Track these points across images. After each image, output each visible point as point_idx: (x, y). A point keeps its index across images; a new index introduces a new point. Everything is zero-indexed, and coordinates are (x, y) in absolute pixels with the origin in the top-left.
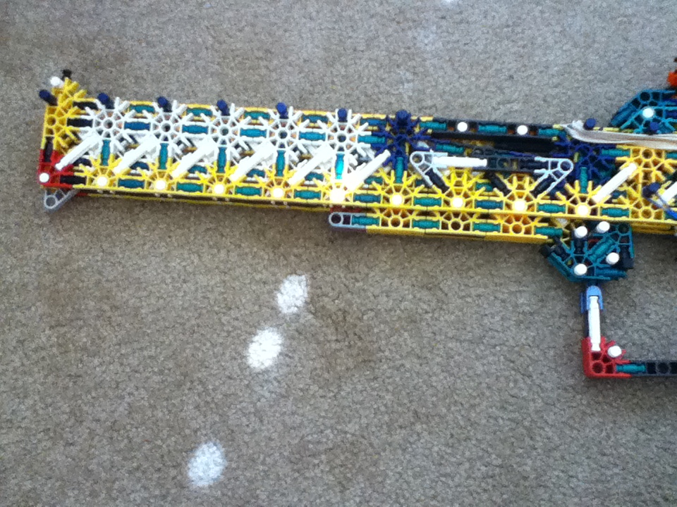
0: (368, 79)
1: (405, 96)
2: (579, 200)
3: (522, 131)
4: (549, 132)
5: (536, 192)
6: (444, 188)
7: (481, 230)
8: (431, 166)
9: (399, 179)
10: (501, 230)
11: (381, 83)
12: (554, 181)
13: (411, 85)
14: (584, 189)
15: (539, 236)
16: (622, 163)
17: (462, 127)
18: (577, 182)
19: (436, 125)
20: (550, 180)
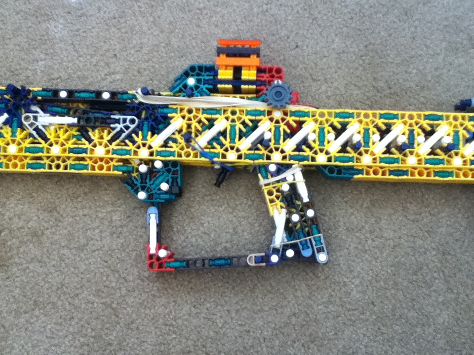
1: (38, 70)
2: (141, 145)
3: (106, 96)
4: (125, 96)
5: (111, 141)
6: (46, 139)
7: (75, 169)
8: (37, 123)
9: (13, 134)
10: (90, 169)
12: (124, 132)
14: (145, 137)
15: (116, 172)
16: (172, 118)
17: (63, 94)
18: (140, 133)
19: (44, 93)
20: (121, 131)
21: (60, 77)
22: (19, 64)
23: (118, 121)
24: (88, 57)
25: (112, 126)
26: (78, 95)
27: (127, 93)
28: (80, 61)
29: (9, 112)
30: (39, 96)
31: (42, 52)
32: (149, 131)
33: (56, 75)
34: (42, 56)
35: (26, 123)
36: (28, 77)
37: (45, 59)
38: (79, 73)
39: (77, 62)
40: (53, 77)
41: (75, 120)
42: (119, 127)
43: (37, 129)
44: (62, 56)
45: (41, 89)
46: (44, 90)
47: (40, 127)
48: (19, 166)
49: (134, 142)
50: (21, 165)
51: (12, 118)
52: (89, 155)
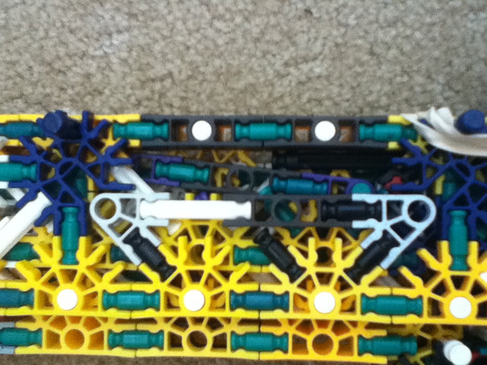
0: (46, 31)
1: (114, 60)
2: (450, 284)
3: (325, 132)
4: (380, 130)
5: (357, 272)
6: (164, 269)
7: (249, 349)
8: (136, 223)
9: (68, 255)
10: (291, 348)
11: (71, 38)
12: (396, 244)
13: (125, 36)
14: (460, 260)
15: (369, 358)
17: (202, 131)
18: (444, 245)
19: (147, 130)
20: (387, 243)
21: (170, 74)
22: (64, 44)
23: (373, 212)
24: (238, 20)
25: (357, 224)
26: (245, 130)
27: (384, 121)
28: (218, 31)
29: (50, 191)
30: (134, 137)
31: (118, 9)
32: (470, 238)
33: (159, 70)
34: (122, 21)
35: (103, 224)
36: (88, 76)
37: (128, 29)
38: (218, 62)
39: (210, 32)
40: (151, 74)
41: (245, 210)
42: (379, 227)
43: (135, 240)
44: (170, 18)
45: (136, 117)
46: (144, 120)
47: (145, 233)
48: (87, 340)
49: (427, 274)
50: (92, 336)
51: (60, 209)
52: (291, 314)
